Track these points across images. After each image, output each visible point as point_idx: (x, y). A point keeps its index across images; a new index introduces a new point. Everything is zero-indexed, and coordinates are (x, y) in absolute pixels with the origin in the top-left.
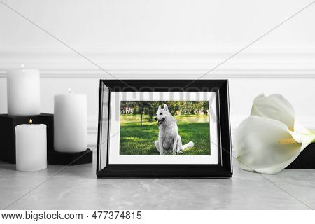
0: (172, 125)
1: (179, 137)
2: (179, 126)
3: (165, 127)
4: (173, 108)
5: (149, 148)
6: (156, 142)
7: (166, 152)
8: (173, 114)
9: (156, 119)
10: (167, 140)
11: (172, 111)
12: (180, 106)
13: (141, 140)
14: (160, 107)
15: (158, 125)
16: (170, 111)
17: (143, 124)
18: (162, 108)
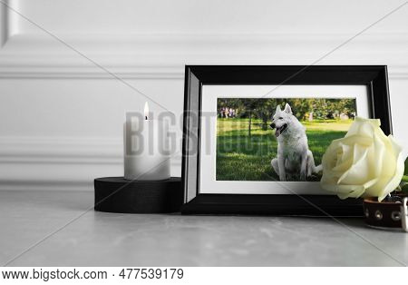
0: (298, 136)
1: (309, 153)
2: (309, 137)
3: (287, 138)
4: (300, 109)
5: (262, 170)
6: (273, 161)
7: (290, 175)
8: (299, 119)
9: (273, 126)
10: (291, 158)
11: (298, 114)
12: (311, 106)
13: (250, 156)
14: (279, 107)
15: (277, 134)
16: (294, 114)
17: (252, 133)
18: (283, 108)
